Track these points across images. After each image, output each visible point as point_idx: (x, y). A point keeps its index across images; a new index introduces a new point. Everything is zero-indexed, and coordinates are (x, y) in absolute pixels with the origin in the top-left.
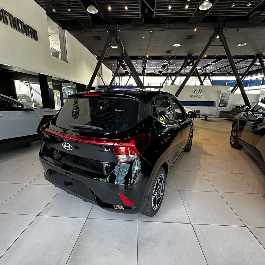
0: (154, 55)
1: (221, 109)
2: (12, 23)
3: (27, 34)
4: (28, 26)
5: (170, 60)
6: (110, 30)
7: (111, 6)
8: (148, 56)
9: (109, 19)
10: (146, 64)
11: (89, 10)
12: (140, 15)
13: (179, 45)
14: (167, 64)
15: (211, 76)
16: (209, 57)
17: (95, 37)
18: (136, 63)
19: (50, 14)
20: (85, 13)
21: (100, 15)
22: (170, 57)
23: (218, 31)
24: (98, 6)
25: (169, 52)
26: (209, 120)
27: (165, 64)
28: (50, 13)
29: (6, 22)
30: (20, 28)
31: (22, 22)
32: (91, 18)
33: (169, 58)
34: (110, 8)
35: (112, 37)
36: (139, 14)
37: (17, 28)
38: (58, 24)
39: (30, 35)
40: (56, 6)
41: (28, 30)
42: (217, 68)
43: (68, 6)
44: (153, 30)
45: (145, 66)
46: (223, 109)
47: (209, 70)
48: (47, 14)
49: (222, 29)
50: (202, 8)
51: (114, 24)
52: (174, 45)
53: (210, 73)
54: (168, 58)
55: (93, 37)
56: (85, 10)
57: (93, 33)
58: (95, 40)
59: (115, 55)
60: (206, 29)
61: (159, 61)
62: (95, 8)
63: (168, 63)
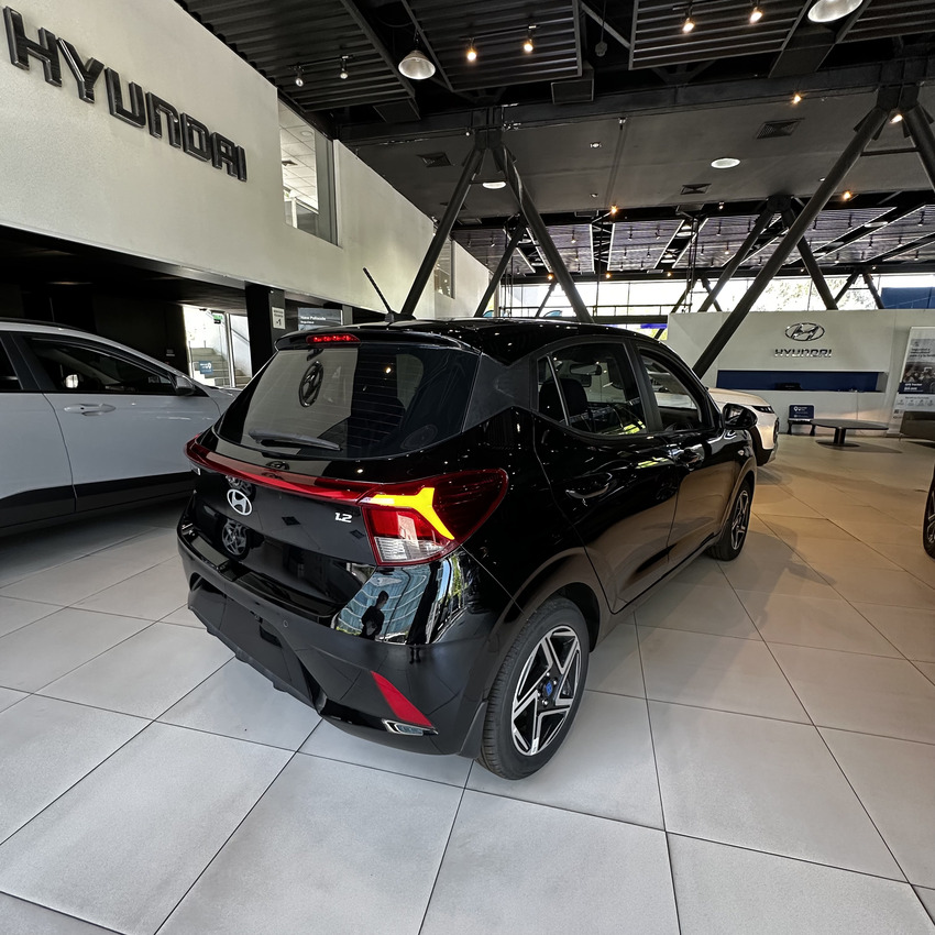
0: (638, 206)
1: (910, 405)
2: (173, 132)
3: (217, 164)
4: (220, 139)
5: (701, 220)
6: (478, 130)
7: (478, 49)
8: (614, 210)
9: (475, 93)
10: (609, 239)
11: (408, 68)
12: (579, 67)
13: (736, 162)
14: (690, 234)
15: (874, 272)
16: (863, 201)
17: (427, 157)
18: (573, 238)
19: (287, 96)
20: (395, 80)
21: (444, 81)
22: (701, 207)
23: (898, 96)
24: (436, 53)
25: (694, 189)
26: (852, 446)
27: (679, 234)
28: (289, 94)
29: (155, 130)
30: (197, 145)
31: (201, 127)
32: (412, 95)
33: (698, 212)
34: (472, 56)
35: (482, 152)
36: (574, 63)
37: (187, 147)
38: (313, 125)
39: (224, 165)
40: (306, 68)
41: (219, 150)
42: (900, 241)
43: (341, 63)
44: (630, 114)
45: (607, 247)
46: (921, 404)
47: (866, 252)
48: (280, 95)
49: (914, 84)
50: (822, 16)
51: (491, 109)
52: (714, 164)
53: (871, 263)
54: (694, 214)
55: (422, 156)
56: (394, 70)
57: (423, 142)
58: (429, 166)
59: (498, 213)
60: (841, 92)
61: (658, 226)
62: (425, 61)
63: (691, 231)
